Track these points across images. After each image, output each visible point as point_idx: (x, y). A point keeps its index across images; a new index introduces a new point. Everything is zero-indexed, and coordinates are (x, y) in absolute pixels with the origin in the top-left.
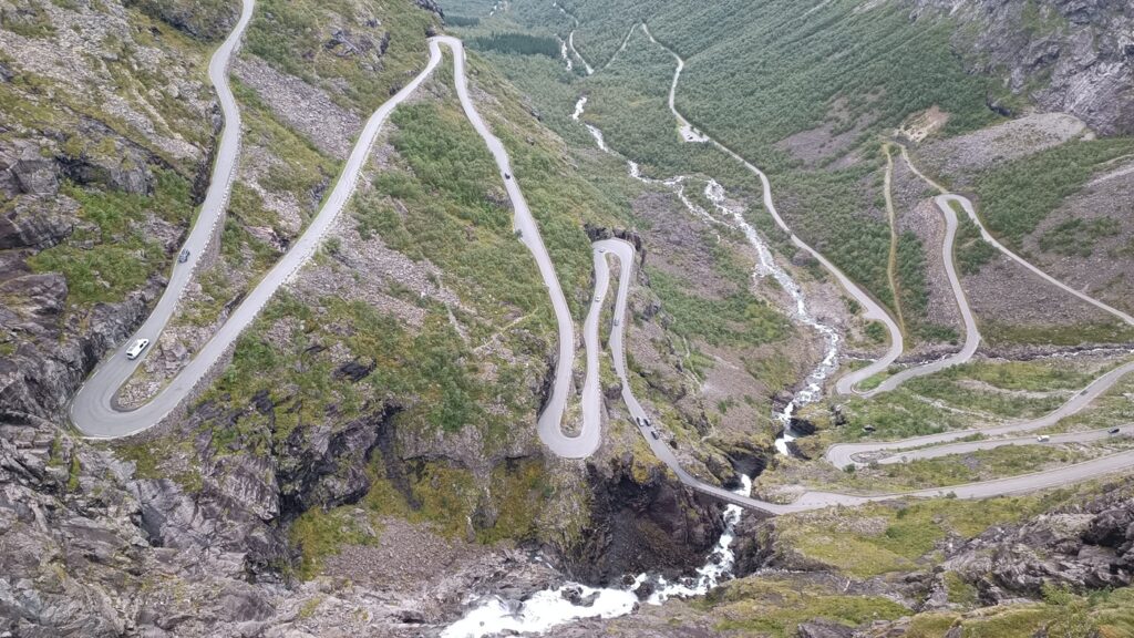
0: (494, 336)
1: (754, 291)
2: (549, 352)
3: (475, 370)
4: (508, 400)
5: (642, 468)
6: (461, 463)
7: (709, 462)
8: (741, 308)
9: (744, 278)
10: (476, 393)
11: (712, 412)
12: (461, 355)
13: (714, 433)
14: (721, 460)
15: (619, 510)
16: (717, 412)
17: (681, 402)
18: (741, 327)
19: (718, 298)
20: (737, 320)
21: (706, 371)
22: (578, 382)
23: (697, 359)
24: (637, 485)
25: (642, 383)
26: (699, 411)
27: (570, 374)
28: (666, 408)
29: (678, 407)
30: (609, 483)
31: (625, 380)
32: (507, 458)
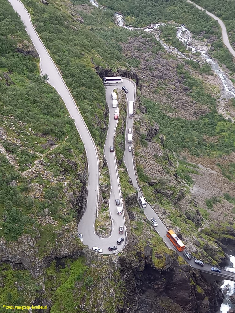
0: (37, 162)
1: (221, 111)
2: (80, 172)
3: (26, 190)
4: (54, 212)
5: (159, 257)
6: (20, 265)
7: (206, 248)
8: (213, 125)
9: (213, 102)
10: (29, 207)
11: (203, 208)
12: (14, 178)
13: (206, 225)
14: (215, 246)
15: (144, 292)
16: (206, 208)
17: (180, 203)
18: (214, 141)
19: (195, 119)
20: (211, 135)
21: (193, 176)
22: (105, 193)
23: (184, 167)
24: (156, 271)
25: (150, 190)
26: (194, 209)
27: (98, 187)
28: (171, 209)
29: (179, 207)
30: (136, 272)
31: (139, 189)
32: (56, 258)
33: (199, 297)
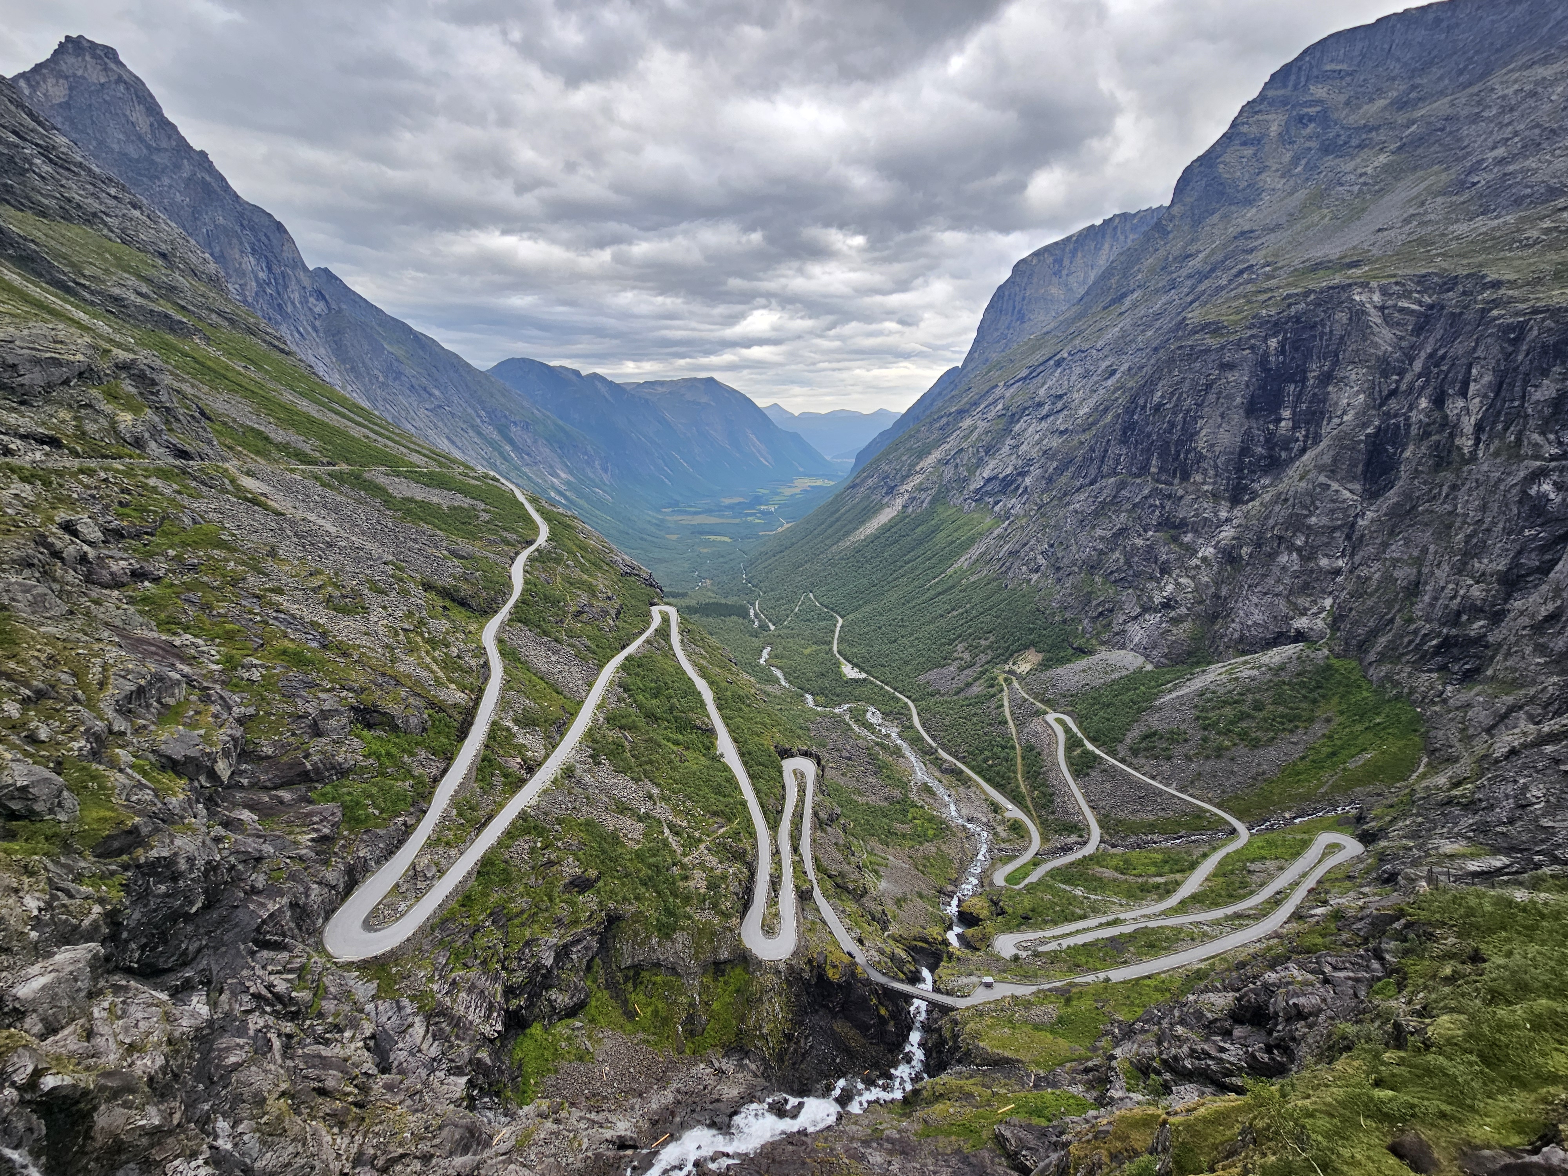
0: (702, 846)
1: (913, 796)
2: (749, 858)
3: (686, 878)
4: (715, 906)
5: (835, 967)
6: (673, 970)
7: (893, 957)
8: (905, 812)
9: (904, 786)
10: (687, 899)
11: (890, 908)
12: (674, 864)
13: (894, 929)
14: (904, 955)
15: (817, 1011)
16: (895, 908)
17: (864, 900)
18: (906, 829)
19: (885, 804)
20: (902, 823)
21: (882, 870)
22: (775, 883)
23: (873, 858)
24: (830, 983)
25: (829, 884)
26: (880, 908)
27: (768, 878)
28: (852, 907)
29: (862, 905)
30: (806, 984)
31: (815, 882)
32: (715, 963)
33: (883, 1021)
